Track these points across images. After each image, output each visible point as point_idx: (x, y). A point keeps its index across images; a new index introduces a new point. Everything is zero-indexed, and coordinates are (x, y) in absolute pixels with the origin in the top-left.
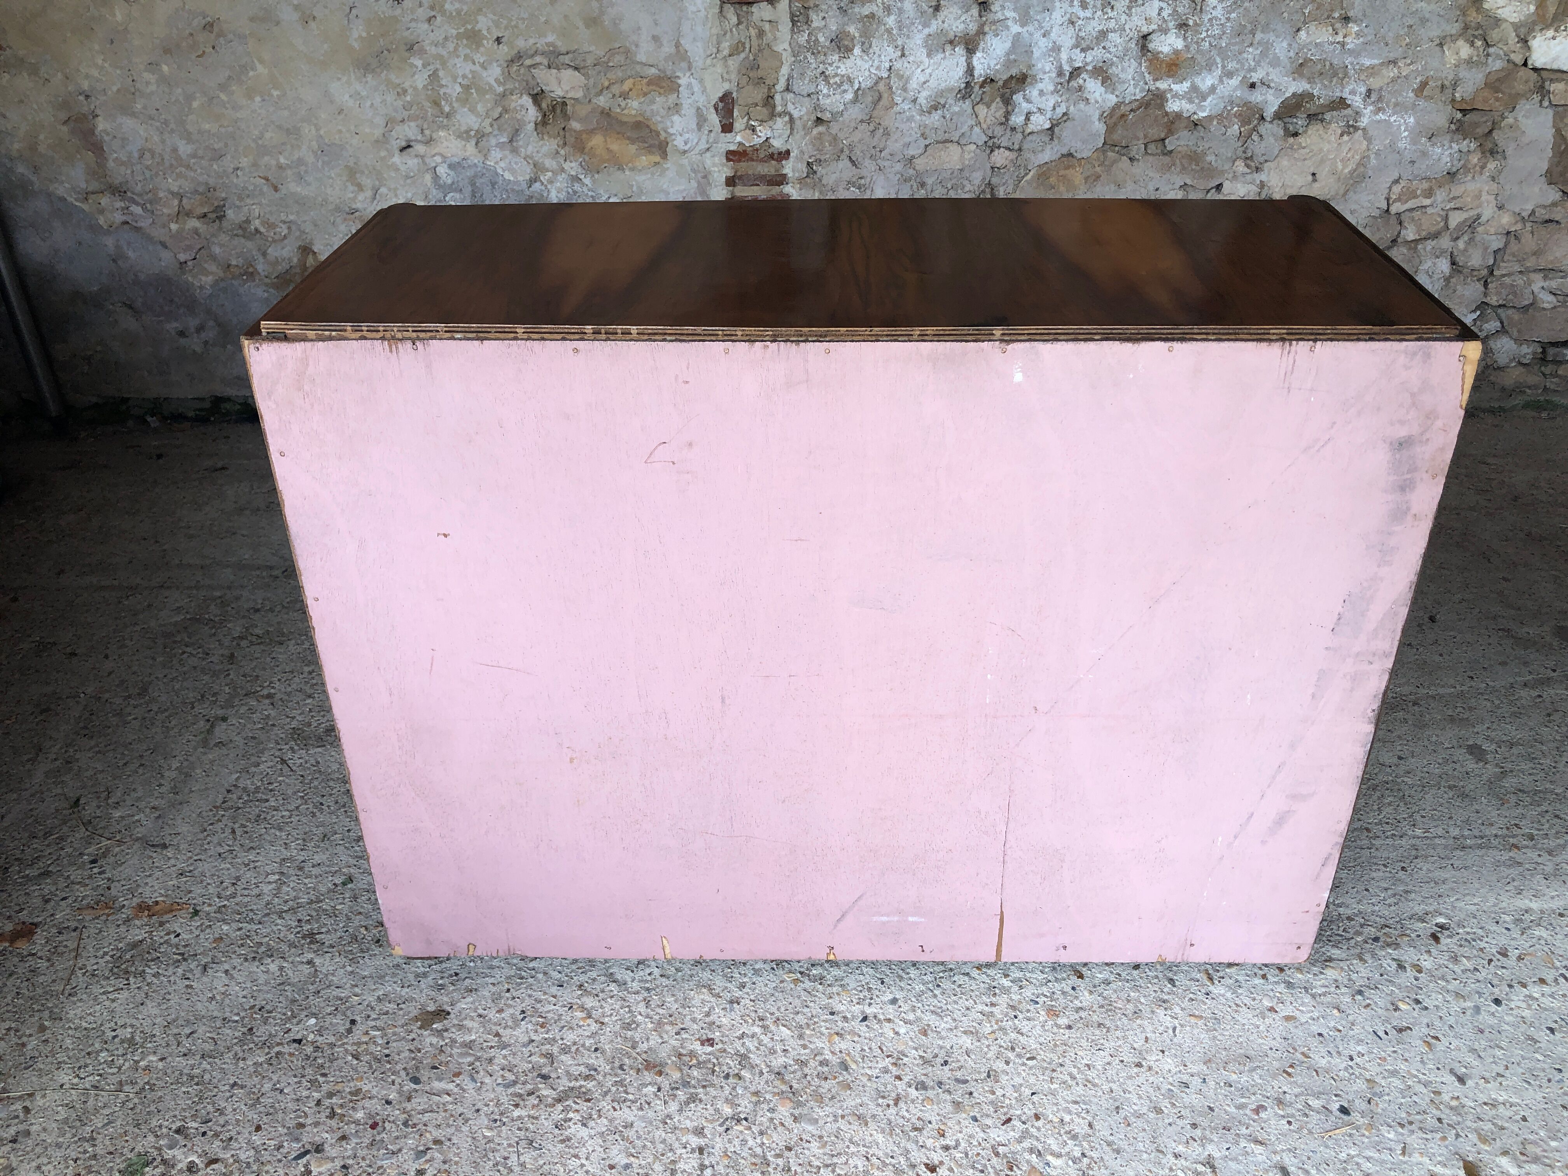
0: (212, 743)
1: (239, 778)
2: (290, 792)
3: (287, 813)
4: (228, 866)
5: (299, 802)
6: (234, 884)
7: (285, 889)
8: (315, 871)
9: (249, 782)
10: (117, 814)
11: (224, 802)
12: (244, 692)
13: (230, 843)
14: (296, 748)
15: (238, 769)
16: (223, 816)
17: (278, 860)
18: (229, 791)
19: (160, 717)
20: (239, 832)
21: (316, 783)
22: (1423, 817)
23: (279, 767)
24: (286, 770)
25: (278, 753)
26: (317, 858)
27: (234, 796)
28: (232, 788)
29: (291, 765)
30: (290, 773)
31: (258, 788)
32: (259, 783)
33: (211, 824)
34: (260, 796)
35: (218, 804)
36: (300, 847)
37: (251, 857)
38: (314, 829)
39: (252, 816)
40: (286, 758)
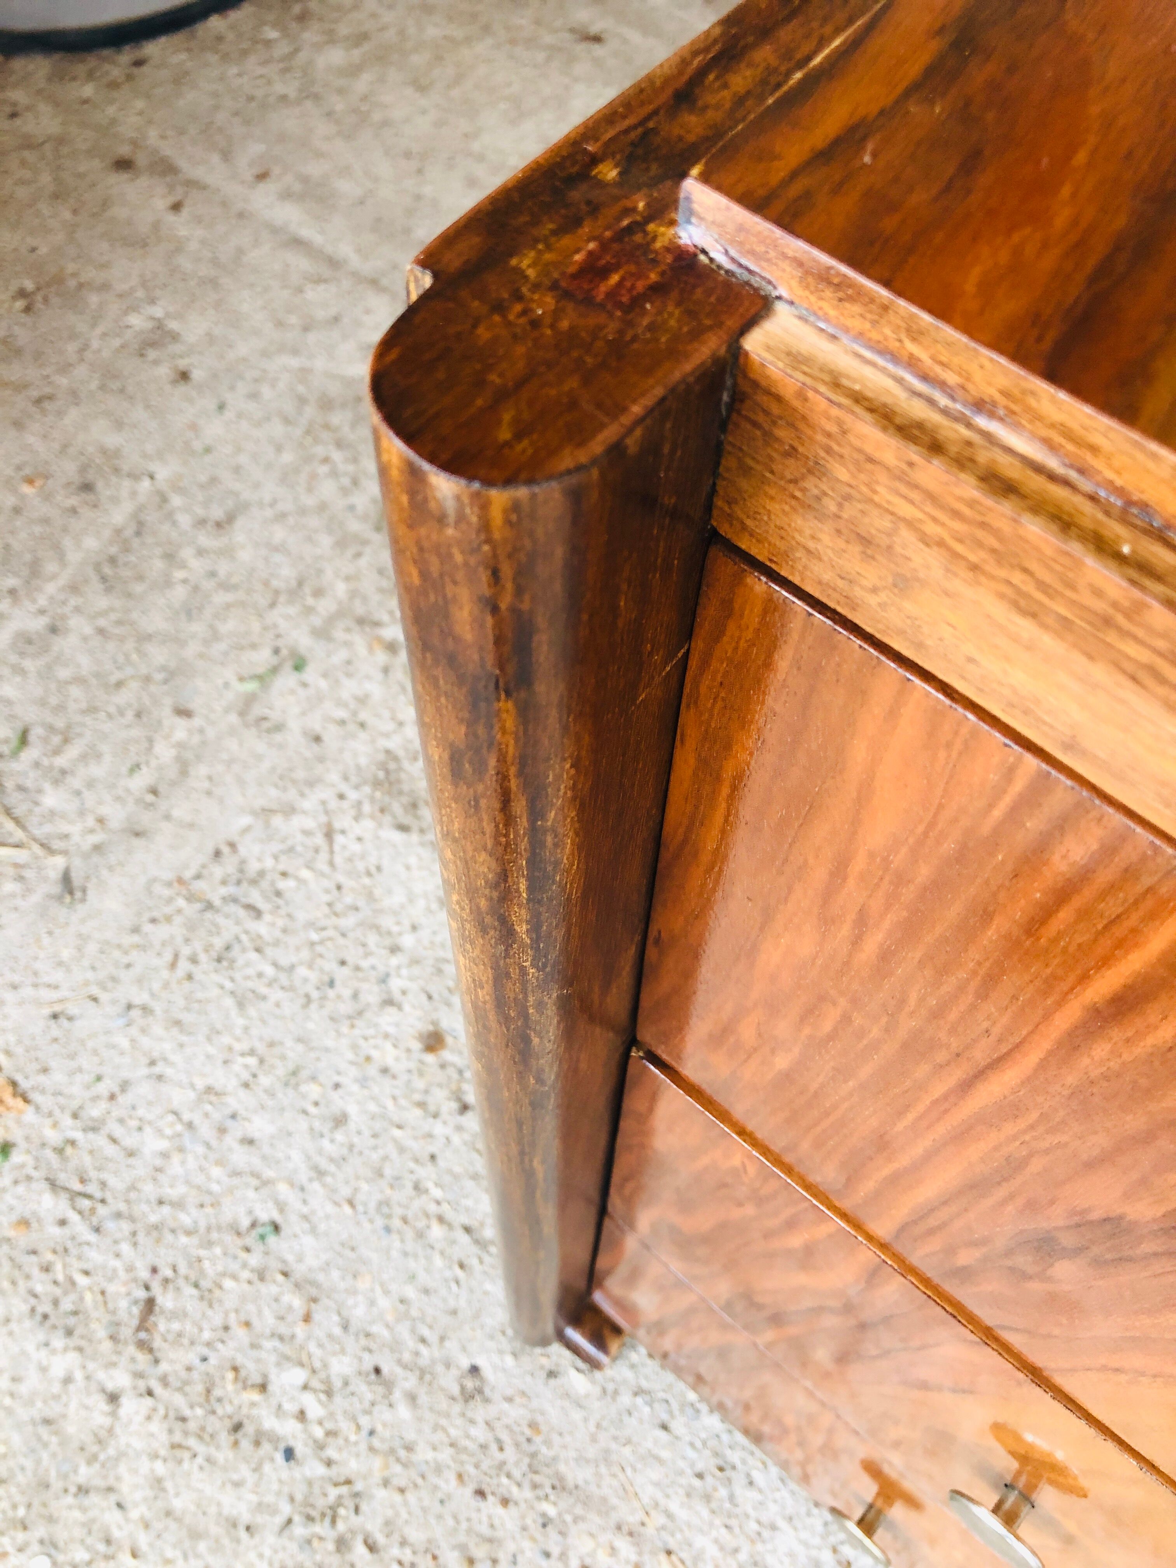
0: (258, 710)
1: (247, 830)
2: (302, 916)
3: (269, 971)
4: (127, 1044)
5: (305, 954)
6: (113, 1095)
7: (175, 1167)
8: (240, 1157)
9: (256, 849)
10: (51, 799)
11: (198, 877)
12: (360, 609)
13: (156, 987)
14: (367, 808)
15: (259, 802)
16: (179, 911)
17: (200, 1084)
18: (218, 854)
19: (221, 598)
20: (184, 966)
23: (319, 840)
24: (324, 856)
25: (333, 804)
27: (218, 872)
28: (226, 850)
29: (337, 848)
30: (326, 868)
31: (262, 874)
32: (269, 863)
33: (153, 921)
34: (255, 897)
35: (188, 874)
36: (246, 1076)
37: (167, 1047)
38: (289, 1043)
39: (218, 943)
40: (337, 825)
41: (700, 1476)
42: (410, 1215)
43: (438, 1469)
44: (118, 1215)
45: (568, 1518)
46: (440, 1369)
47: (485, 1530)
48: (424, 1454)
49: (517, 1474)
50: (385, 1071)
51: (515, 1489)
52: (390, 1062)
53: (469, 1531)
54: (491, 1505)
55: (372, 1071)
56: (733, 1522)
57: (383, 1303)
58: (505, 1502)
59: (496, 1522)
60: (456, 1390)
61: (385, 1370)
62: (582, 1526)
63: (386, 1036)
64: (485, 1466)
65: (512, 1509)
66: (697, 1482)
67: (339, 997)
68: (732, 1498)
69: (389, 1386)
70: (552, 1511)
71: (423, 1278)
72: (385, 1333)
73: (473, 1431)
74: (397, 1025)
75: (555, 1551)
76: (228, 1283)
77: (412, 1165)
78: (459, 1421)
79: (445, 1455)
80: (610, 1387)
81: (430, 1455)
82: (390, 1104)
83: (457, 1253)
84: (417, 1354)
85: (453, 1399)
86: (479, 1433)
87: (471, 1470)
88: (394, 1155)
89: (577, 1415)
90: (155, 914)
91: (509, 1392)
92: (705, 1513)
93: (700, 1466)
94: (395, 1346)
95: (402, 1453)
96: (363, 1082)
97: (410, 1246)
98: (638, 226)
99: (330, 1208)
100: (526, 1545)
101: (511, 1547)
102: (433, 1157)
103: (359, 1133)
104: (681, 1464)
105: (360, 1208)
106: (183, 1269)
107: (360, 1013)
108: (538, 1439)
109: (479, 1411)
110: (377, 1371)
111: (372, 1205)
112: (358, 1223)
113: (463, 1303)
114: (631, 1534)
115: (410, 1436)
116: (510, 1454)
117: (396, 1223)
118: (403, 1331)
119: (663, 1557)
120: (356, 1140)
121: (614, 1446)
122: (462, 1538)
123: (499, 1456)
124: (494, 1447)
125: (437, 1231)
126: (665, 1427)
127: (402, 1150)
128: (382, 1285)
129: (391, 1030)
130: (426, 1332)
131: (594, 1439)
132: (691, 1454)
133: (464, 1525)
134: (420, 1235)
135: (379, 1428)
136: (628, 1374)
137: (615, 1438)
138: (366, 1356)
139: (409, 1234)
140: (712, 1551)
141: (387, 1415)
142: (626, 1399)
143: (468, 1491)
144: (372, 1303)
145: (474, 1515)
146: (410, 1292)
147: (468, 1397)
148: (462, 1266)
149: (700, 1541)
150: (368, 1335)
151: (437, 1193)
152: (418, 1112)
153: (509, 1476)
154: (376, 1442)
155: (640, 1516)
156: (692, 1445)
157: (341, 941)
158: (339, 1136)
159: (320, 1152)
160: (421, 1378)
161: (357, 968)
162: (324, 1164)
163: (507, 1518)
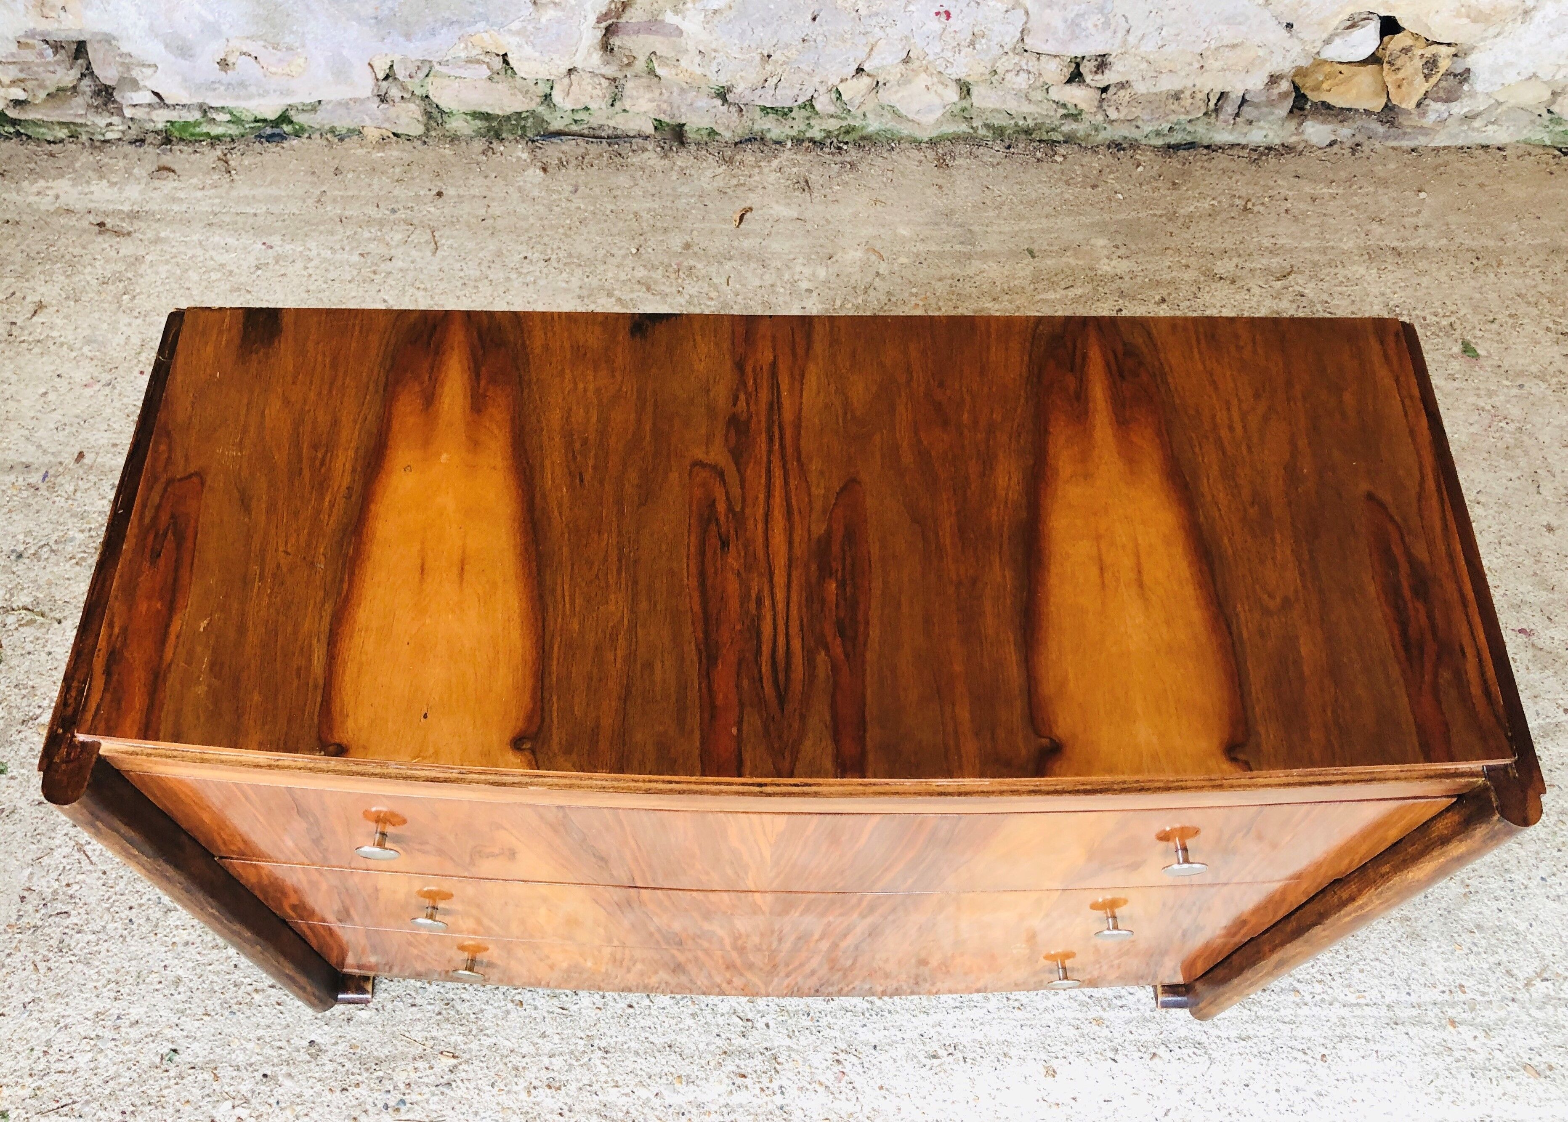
1: (31, 876)
2: (92, 900)
3: (93, 938)
4: (36, 1024)
5: (107, 917)
6: (45, 1052)
7: (103, 1062)
8: (135, 1033)
9: (43, 882)
11: (19, 918)
12: (20, 716)
13: (33, 986)
15: (29, 858)
16: (20, 941)
17: (90, 1015)
18: (23, 898)
20: (42, 966)
21: (122, 884)
22: (1362, 971)
23: (77, 855)
24: (85, 862)
26: (136, 1012)
27: (29, 908)
28: (26, 894)
29: (89, 854)
30: (91, 868)
31: (55, 892)
32: (56, 885)
33: (9, 955)
34: (60, 907)
35: (12, 921)
36: (112, 995)
37: (60, 1009)
38: (126, 964)
39: (54, 942)
40: (83, 842)
41: (440, 1013)
42: (240, 999)
43: (319, 1095)
44: (87, 1102)
45: (390, 1071)
46: (295, 1054)
47: (355, 1102)
48: (308, 1093)
49: (356, 1071)
50: (187, 944)
51: (359, 1078)
52: (187, 938)
53: (347, 1109)
54: (353, 1091)
55: (180, 948)
56: (464, 1021)
57: (250, 1046)
58: (357, 1085)
59: (358, 1096)
60: (308, 1058)
61: (269, 1073)
62: (397, 1070)
63: (177, 927)
64: (339, 1078)
65: (362, 1086)
66: (439, 1017)
67: (139, 925)
68: (458, 1012)
69: (275, 1078)
70: (380, 1074)
71: (263, 1022)
72: (260, 1058)
73: (326, 1068)
74: (179, 919)
75: (391, 1088)
76: (165, 1092)
77: (228, 977)
78: (317, 1069)
79: (319, 1086)
80: (379, 1006)
81: (311, 1092)
82: (198, 957)
83: (273, 1000)
84: (280, 1056)
85: (309, 1062)
86: (329, 1067)
87: (334, 1084)
88: (215, 979)
89: (370, 1028)
90: (7, 951)
91: (333, 1041)
92: (449, 1026)
93: (437, 1011)
94: (267, 1060)
95: (298, 1100)
96: (178, 956)
97: (248, 1013)
98: (72, 741)
99: (197, 1024)
100: (376, 1094)
101: (370, 1100)
102: (236, 966)
103: (191, 980)
104: (428, 1015)
105: (213, 1013)
106: (138, 1102)
107: (156, 926)
108: (358, 1051)
109: (324, 1059)
110: (265, 1076)
111: (218, 1008)
112: (216, 1020)
113: (289, 1019)
114: (421, 1057)
115: (297, 1091)
116: (349, 1065)
117: (235, 1007)
118: (267, 1051)
119: (440, 1056)
120: (191, 985)
121: (395, 1029)
122: (346, 1113)
123: (344, 1069)
124: (340, 1068)
125: (257, 997)
126: (413, 1005)
127: (217, 973)
128: (245, 1039)
129: (178, 923)
130: (279, 1044)
131: (383, 1032)
132: (431, 1007)
133: (344, 1107)
134: (250, 1005)
135: (281, 1098)
136: (386, 995)
137: (393, 1025)
138: (255, 1074)
139: (244, 1007)
140: (460, 1038)
141: (281, 1090)
142: (389, 1006)
143: (338, 1093)
144: (245, 1050)
145: (346, 1101)
146: (260, 1032)
147: (315, 1057)
148: (279, 1004)
149: (453, 1039)
150: (251, 1065)
151: (248, 981)
152: (216, 951)
153: (353, 1074)
154: (282, 1105)
155: (421, 1048)
156: (429, 1004)
157: (123, 898)
158: (181, 989)
159: (176, 1002)
160: (288, 1064)
161: (141, 905)
162: (181, 1006)
163: (363, 1091)
